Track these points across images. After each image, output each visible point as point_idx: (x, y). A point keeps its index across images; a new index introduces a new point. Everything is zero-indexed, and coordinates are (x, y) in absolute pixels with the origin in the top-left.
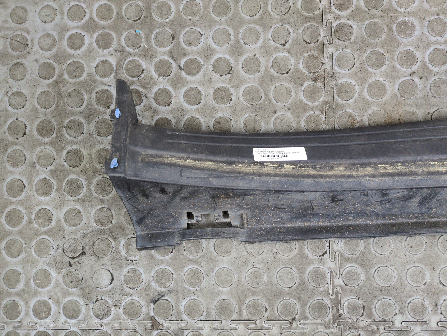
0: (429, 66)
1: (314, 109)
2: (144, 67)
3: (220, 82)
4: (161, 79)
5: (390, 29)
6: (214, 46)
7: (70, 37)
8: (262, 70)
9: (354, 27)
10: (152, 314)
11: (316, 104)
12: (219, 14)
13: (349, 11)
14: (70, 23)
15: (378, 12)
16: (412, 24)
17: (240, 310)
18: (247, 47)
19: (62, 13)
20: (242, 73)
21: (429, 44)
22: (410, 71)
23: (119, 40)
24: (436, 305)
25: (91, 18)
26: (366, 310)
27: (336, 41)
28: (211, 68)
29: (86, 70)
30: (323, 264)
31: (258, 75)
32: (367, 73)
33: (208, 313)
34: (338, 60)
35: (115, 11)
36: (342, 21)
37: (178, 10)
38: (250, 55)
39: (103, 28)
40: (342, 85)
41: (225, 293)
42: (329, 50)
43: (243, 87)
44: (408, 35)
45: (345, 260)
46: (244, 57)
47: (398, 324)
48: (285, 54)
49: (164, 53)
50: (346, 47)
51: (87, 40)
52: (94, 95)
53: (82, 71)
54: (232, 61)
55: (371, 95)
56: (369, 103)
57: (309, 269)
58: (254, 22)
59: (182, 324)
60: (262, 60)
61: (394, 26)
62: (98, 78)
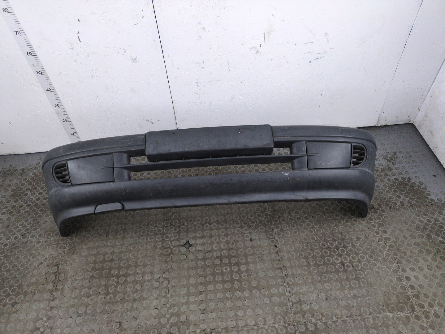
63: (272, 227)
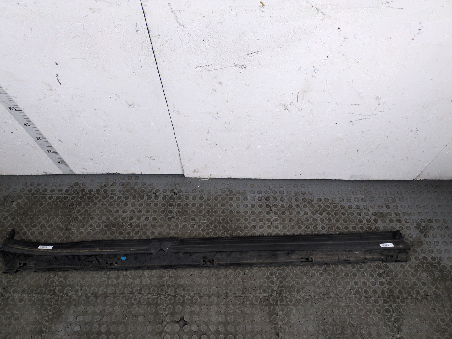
0: (96, 228)
1: (63, 237)
2: (22, 225)
3: (41, 230)
4: (25, 229)
5: (88, 218)
6: (42, 221)
7: (4, 217)
8: (53, 227)
9: (79, 217)
10: (2, 292)
11: (64, 236)
12: (46, 213)
13: (79, 214)
14: (6, 214)
15: (86, 214)
16: (94, 217)
17: (28, 291)
18: (51, 221)
19: (4, 211)
20: (48, 228)
21: (97, 222)
22: (91, 229)
23: (17, 218)
24: (81, 290)
25: (12, 213)
26: (63, 291)
27: (74, 221)
28: (40, 226)
29: (6, 226)
30: (55, 278)
31: (51, 229)
32: (80, 229)
33: (19, 292)
34: (73, 225)
35: (19, 211)
36: (77, 216)
37: (35, 211)
38: (51, 223)
39: (14, 215)
40: (72, 232)
41: (25, 287)
42: (72, 223)
43: (46, 232)
44: (92, 220)
45: (61, 277)
46: (49, 224)
47: (70, 295)
48: (60, 223)
49: (28, 222)
50: (76, 222)
51: (8, 218)
52: (6, 232)
53: (5, 226)
54: (46, 225)
55: (79, 235)
56: (78, 237)
57: (51, 280)
58: (54, 215)
59: (10, 295)
60: (54, 225)
61: (89, 218)
62: (8, 228)
63: (278, 308)
